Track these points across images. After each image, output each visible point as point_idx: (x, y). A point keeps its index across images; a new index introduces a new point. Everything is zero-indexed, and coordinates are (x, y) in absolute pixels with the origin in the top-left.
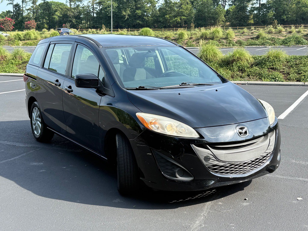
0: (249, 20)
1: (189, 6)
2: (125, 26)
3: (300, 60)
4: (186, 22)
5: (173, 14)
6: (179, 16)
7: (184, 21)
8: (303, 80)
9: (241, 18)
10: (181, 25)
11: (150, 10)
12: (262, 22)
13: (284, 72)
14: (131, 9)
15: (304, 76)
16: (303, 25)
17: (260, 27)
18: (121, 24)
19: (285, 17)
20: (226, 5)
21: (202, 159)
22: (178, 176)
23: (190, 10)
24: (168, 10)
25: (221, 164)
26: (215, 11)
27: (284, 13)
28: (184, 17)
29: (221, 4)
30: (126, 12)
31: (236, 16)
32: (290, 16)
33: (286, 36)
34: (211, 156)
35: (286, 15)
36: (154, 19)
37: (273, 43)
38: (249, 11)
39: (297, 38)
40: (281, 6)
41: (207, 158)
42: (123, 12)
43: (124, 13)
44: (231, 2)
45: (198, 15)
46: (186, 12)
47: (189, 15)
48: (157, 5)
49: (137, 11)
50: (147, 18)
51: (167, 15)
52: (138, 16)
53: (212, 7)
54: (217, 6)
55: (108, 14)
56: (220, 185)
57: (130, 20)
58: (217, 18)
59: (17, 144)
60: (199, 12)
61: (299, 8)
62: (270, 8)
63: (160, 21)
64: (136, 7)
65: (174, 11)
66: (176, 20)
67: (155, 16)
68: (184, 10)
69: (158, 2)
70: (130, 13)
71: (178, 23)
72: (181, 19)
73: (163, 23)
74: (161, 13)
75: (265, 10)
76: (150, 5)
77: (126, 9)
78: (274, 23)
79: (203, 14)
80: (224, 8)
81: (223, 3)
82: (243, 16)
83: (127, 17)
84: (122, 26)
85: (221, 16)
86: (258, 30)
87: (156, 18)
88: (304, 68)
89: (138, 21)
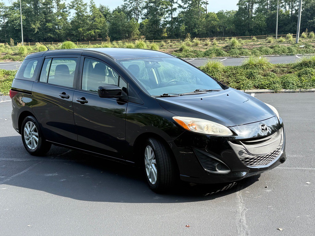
0: (163, 33)
1: (103, 19)
2: (35, 40)
3: (236, 70)
4: (100, 36)
5: (87, 27)
6: (93, 29)
7: (98, 34)
8: (243, 88)
9: (155, 32)
10: (95, 39)
11: (61, 22)
12: (175, 35)
13: (223, 81)
14: (40, 22)
15: (243, 84)
16: (215, 38)
17: (176, 40)
18: (30, 38)
19: (196, 30)
20: (139, 19)
21: (237, 153)
22: (217, 170)
23: (104, 23)
24: (80, 23)
25: (251, 157)
26: (129, 25)
27: (195, 27)
28: (98, 30)
29: (134, 17)
30: (35, 25)
31: (150, 30)
32: (200, 29)
33: (207, 48)
34: (244, 151)
35: (197, 28)
36: (66, 32)
37: (196, 55)
38: (162, 24)
39: (217, 50)
40: (192, 20)
41: (241, 153)
42: (32, 25)
43: (34, 26)
44: (144, 16)
45: (112, 28)
46: (100, 25)
47: (103, 28)
48: (68, 18)
49: (48, 24)
50: (59, 31)
51: (80, 28)
52: (49, 29)
53: (126, 20)
54: (130, 20)
55: (16, 27)
56: (250, 175)
57: (41, 33)
58: (132, 32)
59: (14, 160)
60: (113, 26)
61: (208, 21)
62: (181, 21)
63: (73, 35)
64: (46, 20)
65: (87, 24)
66: (90, 33)
67: (67, 29)
68: (98, 23)
69: (69, 15)
70: (39, 26)
71: (92, 36)
72: (95, 32)
73: (76, 36)
74: (73, 26)
75: (177, 23)
76: (61, 17)
77: (36, 22)
78: (188, 36)
79: (117, 27)
80: (138, 21)
81: (136, 17)
82: (157, 30)
83: (36, 30)
84: (31, 39)
85: (136, 30)
86: (174, 43)
87: (68, 31)
88: (241, 77)
89: (49, 34)
